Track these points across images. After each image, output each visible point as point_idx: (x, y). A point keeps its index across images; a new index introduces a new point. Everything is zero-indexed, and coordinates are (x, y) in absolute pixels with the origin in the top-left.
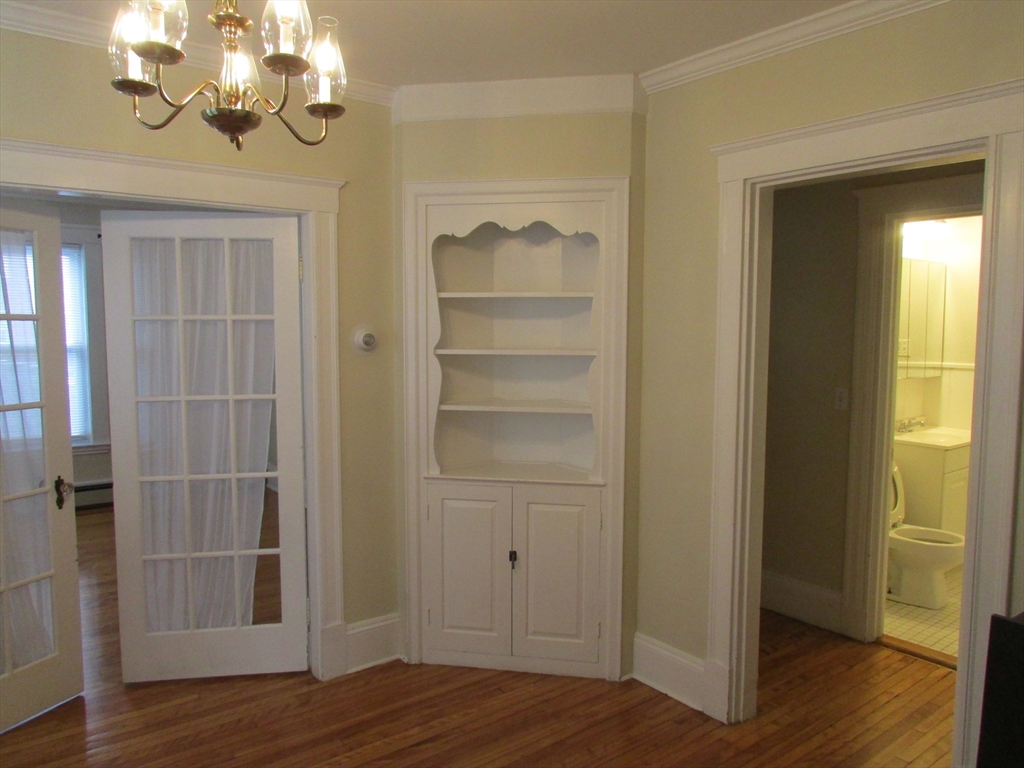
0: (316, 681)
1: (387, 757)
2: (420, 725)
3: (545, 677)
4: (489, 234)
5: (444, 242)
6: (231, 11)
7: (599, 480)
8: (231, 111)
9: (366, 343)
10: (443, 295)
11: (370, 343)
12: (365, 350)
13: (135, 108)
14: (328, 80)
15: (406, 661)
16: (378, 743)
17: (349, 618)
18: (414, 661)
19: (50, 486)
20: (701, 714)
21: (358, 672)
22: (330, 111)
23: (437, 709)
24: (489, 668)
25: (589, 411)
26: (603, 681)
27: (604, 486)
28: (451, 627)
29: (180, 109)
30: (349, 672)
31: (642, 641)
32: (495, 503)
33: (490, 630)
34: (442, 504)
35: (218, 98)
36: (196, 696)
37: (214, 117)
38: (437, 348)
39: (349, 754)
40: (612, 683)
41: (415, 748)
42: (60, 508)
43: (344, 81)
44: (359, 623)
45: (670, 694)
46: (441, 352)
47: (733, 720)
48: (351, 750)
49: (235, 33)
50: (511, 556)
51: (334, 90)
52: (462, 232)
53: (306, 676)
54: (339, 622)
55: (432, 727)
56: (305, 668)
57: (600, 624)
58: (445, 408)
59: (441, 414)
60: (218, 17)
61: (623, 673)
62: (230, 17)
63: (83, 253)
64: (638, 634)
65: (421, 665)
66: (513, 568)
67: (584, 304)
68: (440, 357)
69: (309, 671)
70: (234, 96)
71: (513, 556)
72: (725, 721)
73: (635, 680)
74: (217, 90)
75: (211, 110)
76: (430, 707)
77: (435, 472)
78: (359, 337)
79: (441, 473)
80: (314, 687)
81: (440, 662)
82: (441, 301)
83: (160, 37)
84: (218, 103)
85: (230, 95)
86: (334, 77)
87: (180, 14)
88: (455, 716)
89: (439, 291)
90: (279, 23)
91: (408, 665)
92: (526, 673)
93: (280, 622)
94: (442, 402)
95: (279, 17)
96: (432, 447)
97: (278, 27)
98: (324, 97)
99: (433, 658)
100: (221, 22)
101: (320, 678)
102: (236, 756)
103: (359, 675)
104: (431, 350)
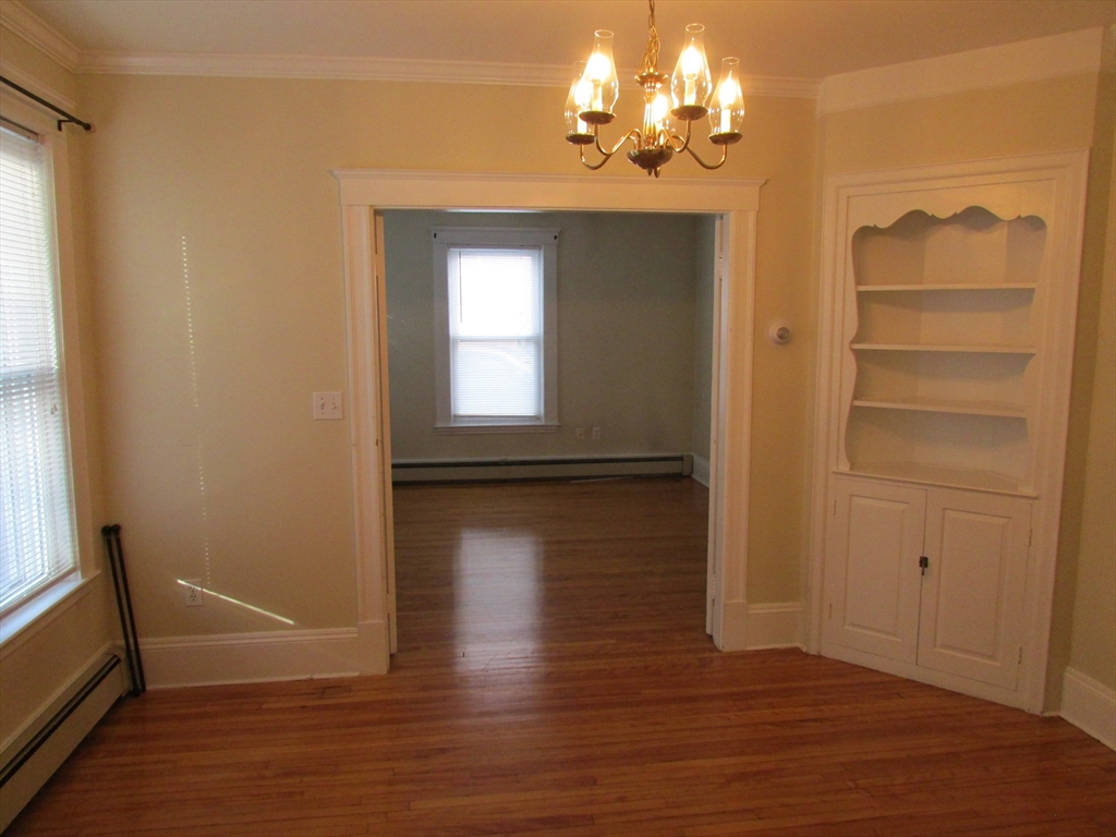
0: (715, 649)
1: (772, 724)
2: (810, 706)
3: (952, 694)
4: (916, 224)
5: (865, 234)
6: (652, 70)
7: (1029, 491)
8: (650, 151)
9: (781, 337)
10: (863, 288)
11: (784, 336)
12: (780, 343)
13: (581, 155)
14: (729, 112)
15: (804, 650)
16: (766, 711)
17: (750, 598)
18: (813, 651)
22: (730, 138)
24: (891, 673)
25: (1023, 415)
26: (1022, 711)
27: (1037, 498)
28: (853, 625)
29: (608, 156)
30: (749, 648)
31: (1073, 676)
32: (906, 505)
33: (895, 635)
34: (850, 500)
35: (639, 142)
37: (636, 156)
38: (852, 342)
39: (738, 713)
40: (1032, 716)
43: (742, 113)
44: (760, 605)
45: (1104, 740)
46: (857, 346)
48: (741, 710)
49: (654, 87)
50: (921, 562)
51: (734, 120)
52: (884, 223)
54: (741, 600)
57: (1021, 649)
58: (857, 403)
59: (854, 410)
60: (641, 77)
61: (1046, 707)
62: (650, 76)
63: (542, 251)
64: (1069, 668)
65: (820, 657)
66: (923, 574)
67: (1024, 297)
68: (854, 351)
70: (654, 137)
71: (924, 562)
73: (1062, 719)
74: (639, 136)
75: (635, 152)
77: (844, 467)
78: (773, 330)
79: (851, 469)
80: (716, 654)
81: (837, 658)
82: (859, 294)
83: (598, 107)
84: (640, 146)
85: (648, 137)
86: (734, 109)
87: (613, 85)
88: (846, 707)
89: (858, 283)
90: (685, 79)
91: (807, 655)
92: (931, 686)
94: (855, 398)
95: (685, 74)
96: (842, 442)
97: (684, 83)
98: (725, 127)
99: (832, 652)
100: (643, 80)
101: (721, 649)
102: (643, 692)
103: (758, 653)
104: (846, 344)
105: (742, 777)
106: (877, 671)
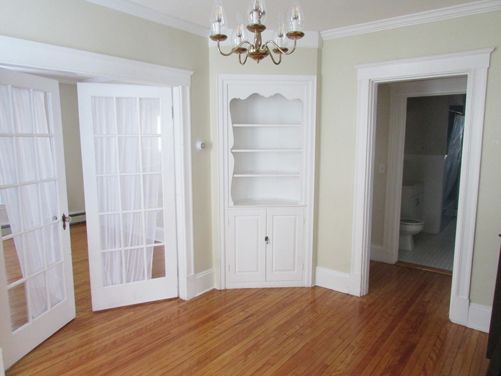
0: (183, 301)
1: (237, 324)
2: (243, 311)
4: (255, 98)
5: (235, 101)
7: (303, 204)
9: (202, 147)
10: (235, 125)
15: (218, 289)
16: (229, 320)
17: (196, 272)
18: (223, 288)
19: (60, 218)
20: (348, 294)
21: (200, 295)
23: (245, 305)
24: (256, 287)
25: (299, 175)
26: (305, 287)
27: (306, 206)
28: (239, 272)
31: (319, 270)
32: (258, 216)
33: (256, 271)
34: (235, 218)
36: (132, 313)
38: (231, 149)
41: (245, 320)
42: (65, 229)
44: (201, 273)
46: (233, 151)
47: (362, 295)
48: (220, 324)
52: (243, 97)
53: (177, 299)
54: (193, 273)
55: (247, 312)
56: (177, 296)
57: (303, 264)
58: (236, 176)
59: (234, 179)
61: (312, 284)
64: (318, 267)
65: (225, 290)
66: (267, 244)
68: (233, 153)
69: (178, 298)
71: (267, 239)
72: (359, 296)
73: (316, 286)
76: (242, 304)
77: (232, 204)
79: (234, 205)
80: (182, 304)
81: (234, 288)
82: (234, 128)
89: (233, 123)
91: (220, 291)
92: (272, 288)
93: (165, 276)
94: (234, 174)
96: (230, 193)
99: (230, 286)
101: (184, 299)
102: (171, 332)
104: (230, 151)
105: (248, 352)
106: (250, 289)
